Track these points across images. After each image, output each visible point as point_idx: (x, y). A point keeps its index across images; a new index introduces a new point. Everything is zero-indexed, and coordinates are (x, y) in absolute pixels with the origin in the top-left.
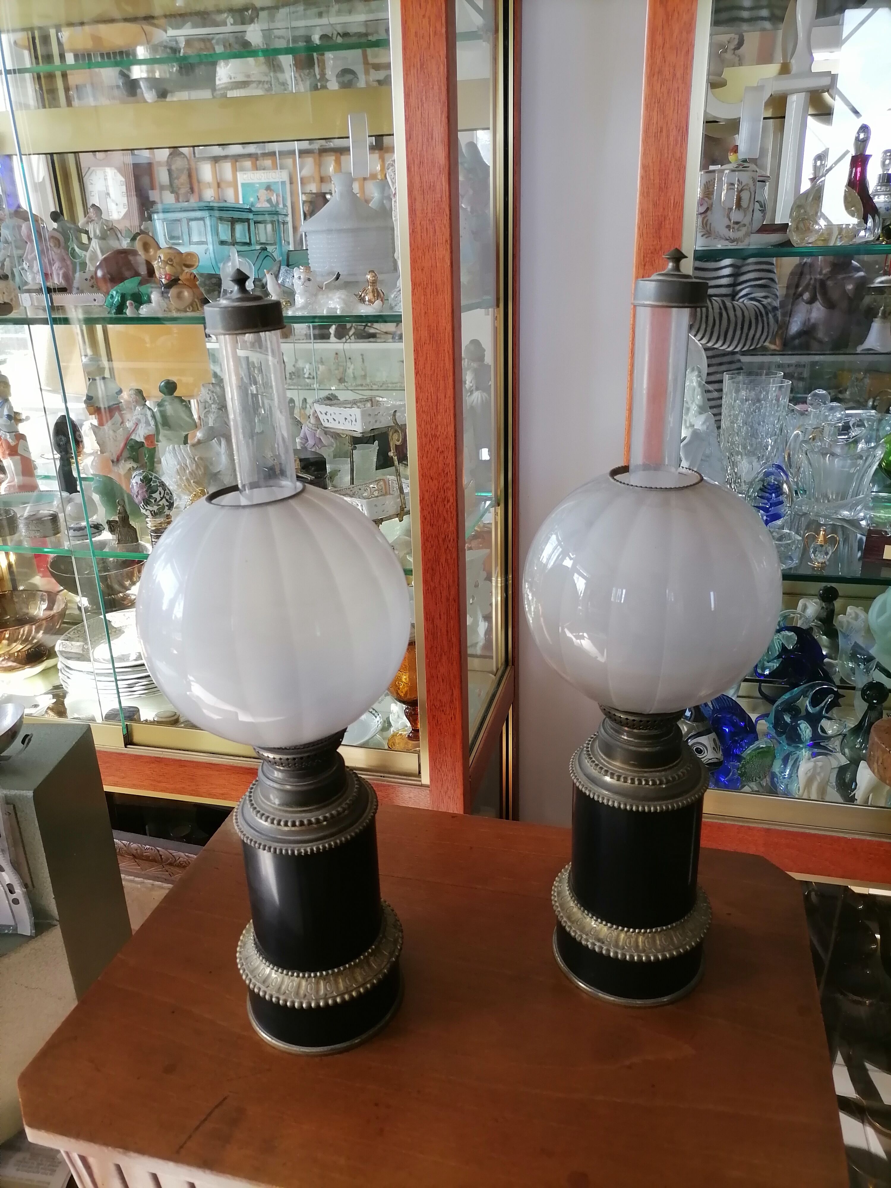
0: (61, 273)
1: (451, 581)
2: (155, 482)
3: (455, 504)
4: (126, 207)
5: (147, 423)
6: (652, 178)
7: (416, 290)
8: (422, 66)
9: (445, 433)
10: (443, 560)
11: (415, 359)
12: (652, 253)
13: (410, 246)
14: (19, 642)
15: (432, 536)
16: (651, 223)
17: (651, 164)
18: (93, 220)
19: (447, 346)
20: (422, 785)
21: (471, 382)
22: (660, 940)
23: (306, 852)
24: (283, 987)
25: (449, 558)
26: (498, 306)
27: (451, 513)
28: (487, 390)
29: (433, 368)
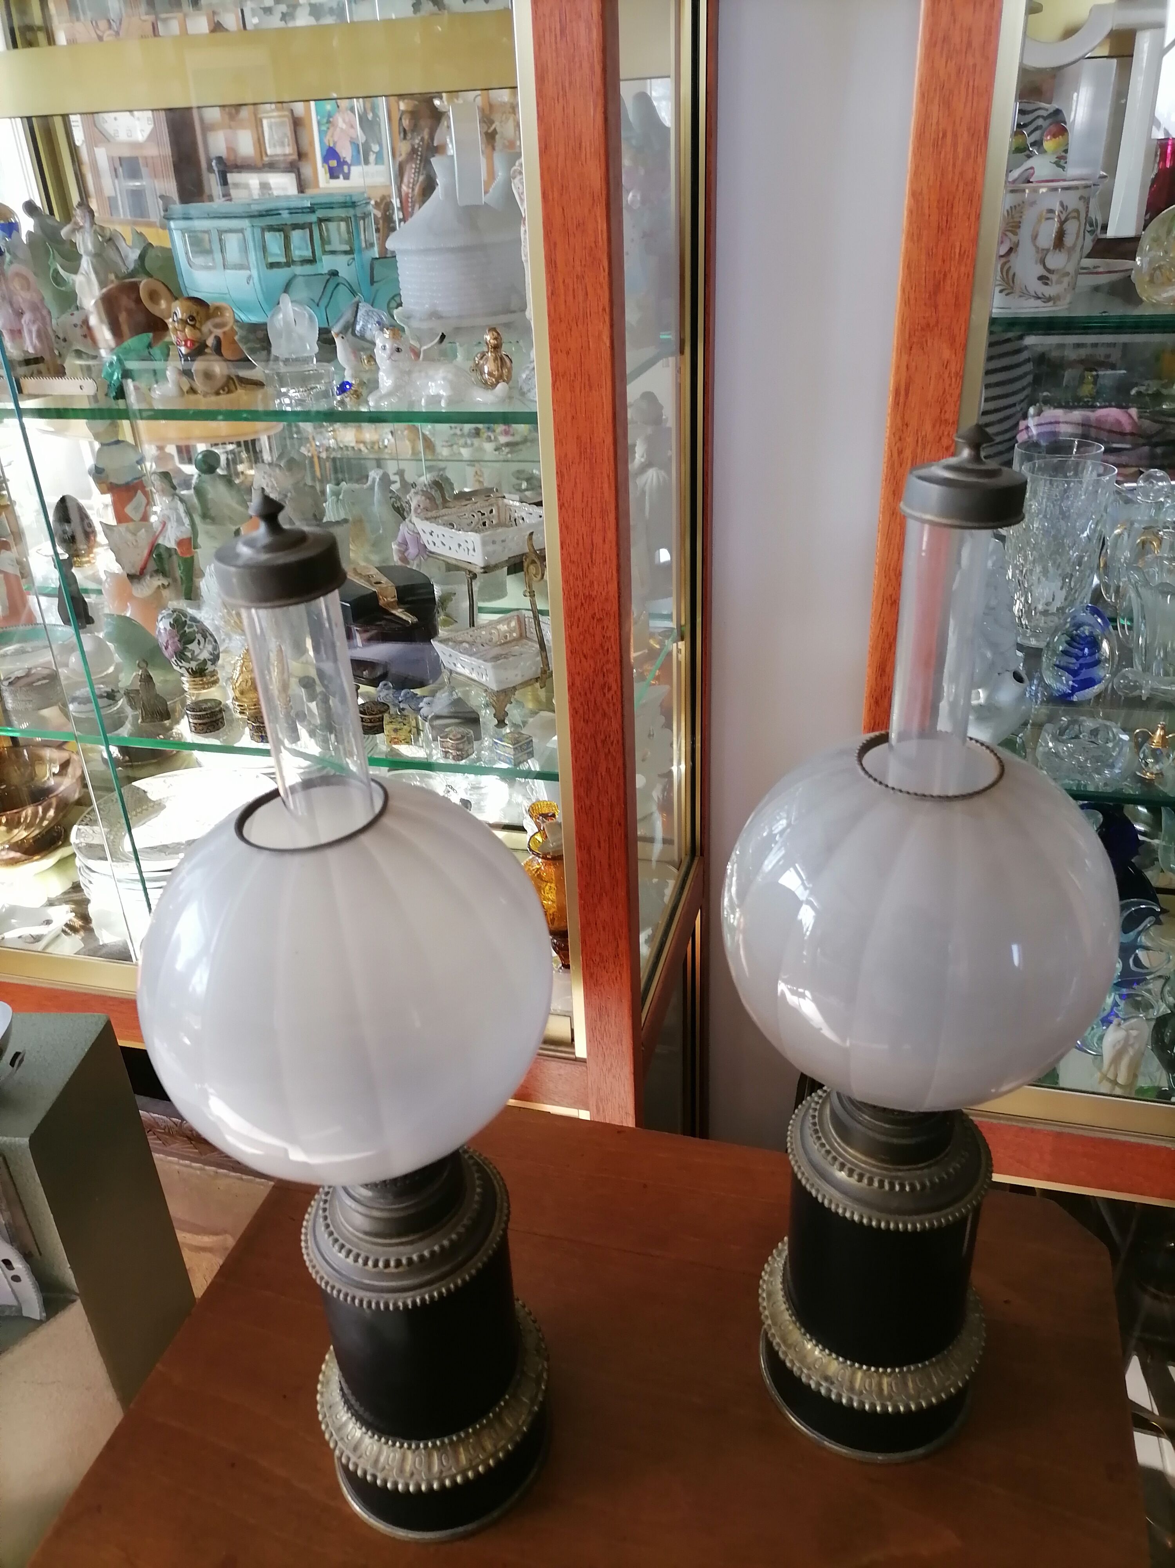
0: (34, 329)
1: (614, 798)
2: (191, 626)
3: (619, 693)
4: (151, 122)
5: (179, 521)
6: (927, 211)
7: (558, 383)
8: (563, 31)
9: (604, 594)
10: (602, 769)
11: (558, 486)
12: (922, 329)
13: (549, 316)
14: (22, 827)
15: (587, 737)
16: (923, 283)
17: (925, 191)
18: (81, 227)
19: (607, 468)
20: (576, 1060)
21: (642, 457)
22: (914, 1381)
23: (405, 1305)
24: (382, 1459)
25: (611, 766)
26: (682, 352)
27: (614, 705)
28: (666, 467)
29: (585, 499)
